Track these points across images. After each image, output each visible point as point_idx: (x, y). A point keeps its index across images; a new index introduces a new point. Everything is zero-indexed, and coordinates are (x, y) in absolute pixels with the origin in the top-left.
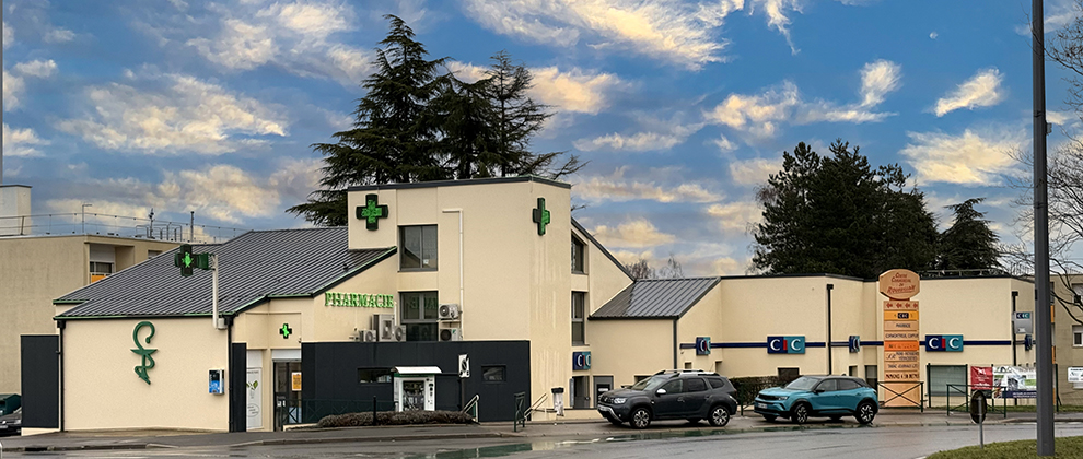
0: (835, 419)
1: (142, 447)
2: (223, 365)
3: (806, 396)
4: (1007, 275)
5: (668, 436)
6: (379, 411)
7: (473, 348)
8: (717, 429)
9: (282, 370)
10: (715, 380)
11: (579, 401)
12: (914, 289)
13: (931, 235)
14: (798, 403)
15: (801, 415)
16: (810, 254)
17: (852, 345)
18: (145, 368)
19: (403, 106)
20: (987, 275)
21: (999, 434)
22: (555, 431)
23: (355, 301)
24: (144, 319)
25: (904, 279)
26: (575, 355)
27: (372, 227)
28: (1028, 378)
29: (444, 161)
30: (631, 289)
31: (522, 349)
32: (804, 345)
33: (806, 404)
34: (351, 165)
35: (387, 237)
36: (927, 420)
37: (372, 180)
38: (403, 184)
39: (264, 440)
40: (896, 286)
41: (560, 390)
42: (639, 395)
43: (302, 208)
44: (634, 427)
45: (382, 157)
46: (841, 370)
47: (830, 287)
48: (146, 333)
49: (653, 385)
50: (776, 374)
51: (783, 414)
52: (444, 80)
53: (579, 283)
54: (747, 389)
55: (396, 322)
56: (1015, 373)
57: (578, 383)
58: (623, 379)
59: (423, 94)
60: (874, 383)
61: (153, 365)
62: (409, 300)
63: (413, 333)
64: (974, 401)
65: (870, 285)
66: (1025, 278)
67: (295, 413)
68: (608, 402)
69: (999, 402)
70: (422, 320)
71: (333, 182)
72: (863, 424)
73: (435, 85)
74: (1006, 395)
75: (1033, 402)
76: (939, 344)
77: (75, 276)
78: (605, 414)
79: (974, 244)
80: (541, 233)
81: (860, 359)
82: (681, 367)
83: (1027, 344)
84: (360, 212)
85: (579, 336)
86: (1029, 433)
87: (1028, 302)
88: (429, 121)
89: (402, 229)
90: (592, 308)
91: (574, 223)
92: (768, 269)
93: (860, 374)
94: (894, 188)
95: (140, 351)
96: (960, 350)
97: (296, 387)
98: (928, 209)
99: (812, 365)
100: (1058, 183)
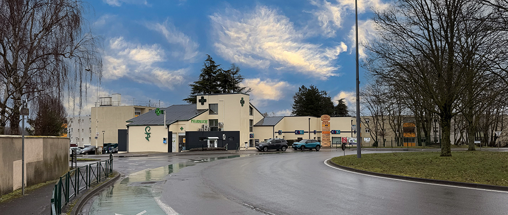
0: (311, 150)
1: (147, 156)
2: (167, 137)
3: (304, 144)
4: (350, 116)
5: (272, 153)
6: (204, 147)
7: (227, 133)
8: (284, 152)
9: (181, 138)
10: (283, 141)
11: (251, 145)
12: (329, 119)
13: (333, 107)
14: (302, 146)
15: (303, 149)
16: (305, 111)
17: (315, 132)
18: (148, 137)
19: (210, 76)
20: (345, 116)
21: (348, 153)
22: (245, 152)
23: (198, 121)
24: (148, 125)
25: (326, 117)
26: (250, 134)
27: (203, 104)
28: (355, 140)
29: (220, 89)
30: (263, 119)
31: (238, 133)
32: (304, 132)
33: (304, 146)
34: (198, 90)
35: (206, 106)
36: (332, 150)
37: (202, 93)
38: (210, 94)
39: (177, 154)
40: (325, 119)
41: (247, 143)
42: (265, 144)
43: (186, 100)
44: (264, 151)
45: (205, 88)
46: (312, 138)
47: (309, 119)
48: (148, 129)
49: (268, 141)
50: (297, 139)
51: (298, 148)
52: (220, 70)
53: (251, 117)
54: (290, 142)
55: (208, 127)
56: (352, 139)
57: (251, 141)
58: (261, 140)
59: (215, 73)
60: (320, 141)
61: (150, 136)
62: (211, 121)
63: (212, 129)
64: (343, 145)
65: (319, 118)
66: (354, 117)
67: (184, 148)
68: (258, 146)
69: (348, 146)
70: (214, 126)
71: (193, 93)
72: (317, 151)
73: (218, 71)
74: (350, 144)
75: (356, 146)
76: (335, 132)
77: (132, 116)
78: (257, 148)
79: (343, 109)
80: (242, 106)
81: (316, 136)
82: (275, 137)
83: (355, 132)
84: (200, 101)
85: (251, 130)
86: (355, 153)
87: (355, 123)
88: (216, 79)
89: (209, 104)
90: (254, 124)
91: (250, 103)
92: (295, 114)
93: (317, 139)
94: (324, 96)
95: (147, 133)
96: (339, 134)
97: (184, 142)
98: (332, 101)
99: (305, 137)
100: (362, 95)
